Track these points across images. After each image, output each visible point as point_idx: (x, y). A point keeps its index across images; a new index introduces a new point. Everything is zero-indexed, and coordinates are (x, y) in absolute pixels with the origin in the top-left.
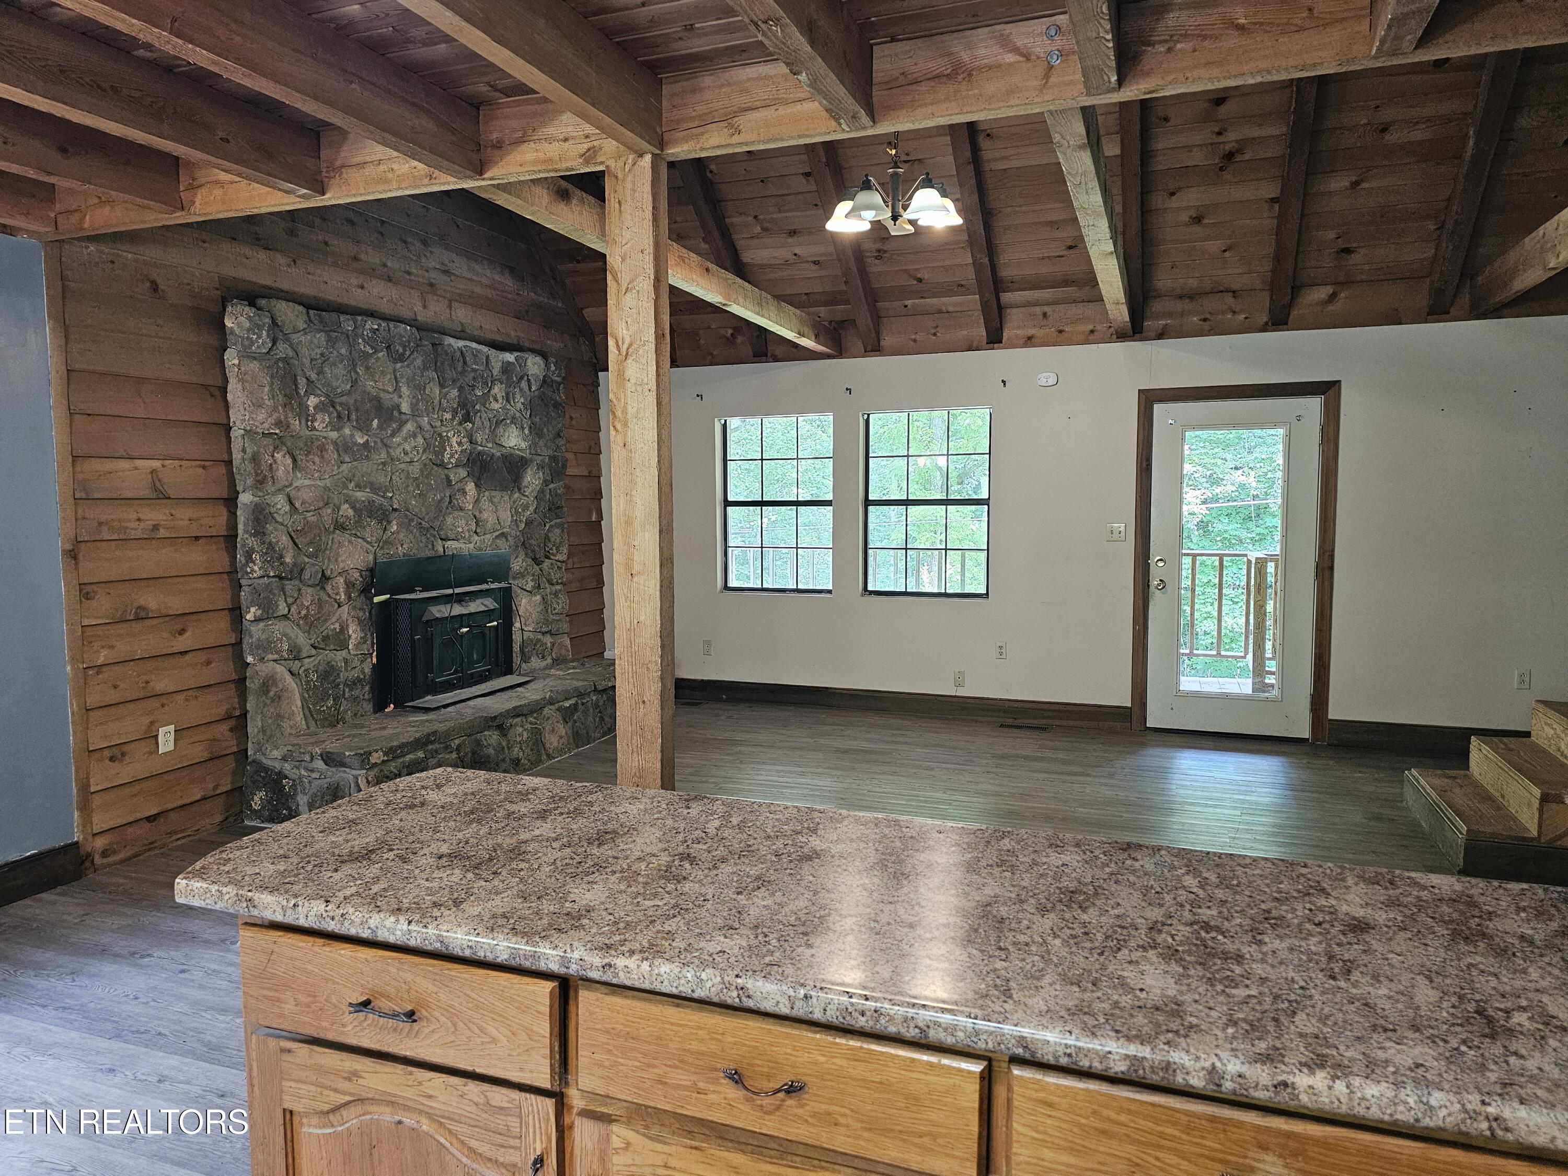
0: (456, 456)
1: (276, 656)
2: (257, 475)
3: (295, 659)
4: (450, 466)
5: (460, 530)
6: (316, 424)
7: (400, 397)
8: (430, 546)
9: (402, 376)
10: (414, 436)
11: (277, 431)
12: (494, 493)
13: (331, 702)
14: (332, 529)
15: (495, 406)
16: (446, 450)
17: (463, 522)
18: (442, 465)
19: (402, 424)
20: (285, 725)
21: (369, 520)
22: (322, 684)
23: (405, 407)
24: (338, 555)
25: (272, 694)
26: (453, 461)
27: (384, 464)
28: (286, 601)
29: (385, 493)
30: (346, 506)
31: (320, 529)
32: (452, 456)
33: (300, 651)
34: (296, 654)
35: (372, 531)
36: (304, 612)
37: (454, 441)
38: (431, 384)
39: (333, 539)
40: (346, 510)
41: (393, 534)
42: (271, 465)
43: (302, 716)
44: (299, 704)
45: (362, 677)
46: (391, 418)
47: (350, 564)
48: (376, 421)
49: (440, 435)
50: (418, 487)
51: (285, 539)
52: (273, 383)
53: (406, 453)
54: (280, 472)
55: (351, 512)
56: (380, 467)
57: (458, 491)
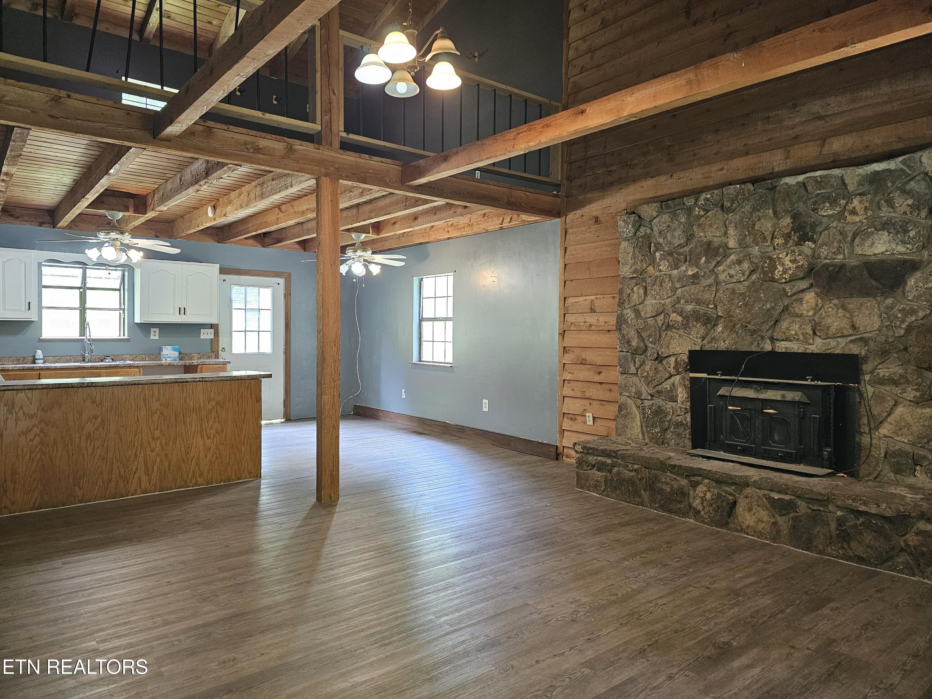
0: (790, 272)
1: (628, 394)
2: (621, 299)
3: (638, 398)
4: (783, 281)
5: (793, 333)
6: (660, 268)
7: (728, 237)
8: (755, 344)
9: (731, 223)
10: (739, 262)
11: (635, 276)
12: (848, 300)
13: (658, 430)
14: (664, 328)
15: (857, 219)
16: (777, 268)
17: (798, 326)
18: (773, 280)
19: (726, 256)
20: (628, 431)
21: (695, 323)
22: (653, 418)
23: (732, 243)
24: (669, 343)
25: (622, 413)
26: (787, 276)
27: (710, 286)
28: (635, 366)
29: (707, 305)
30: (675, 315)
31: (656, 328)
32: (784, 272)
33: (641, 395)
34: (638, 395)
35: (698, 330)
36: (645, 374)
37: (787, 261)
38: (763, 221)
39: (666, 334)
40: (675, 317)
41: (719, 333)
42: (629, 294)
43: (639, 430)
44: (639, 424)
45: (684, 422)
46: (717, 254)
47: (678, 350)
48: (704, 258)
49: (770, 258)
50: (744, 299)
51: (633, 333)
52: (634, 251)
53: (732, 277)
54: (635, 297)
55: (679, 319)
56: (707, 288)
57: (795, 300)
